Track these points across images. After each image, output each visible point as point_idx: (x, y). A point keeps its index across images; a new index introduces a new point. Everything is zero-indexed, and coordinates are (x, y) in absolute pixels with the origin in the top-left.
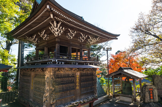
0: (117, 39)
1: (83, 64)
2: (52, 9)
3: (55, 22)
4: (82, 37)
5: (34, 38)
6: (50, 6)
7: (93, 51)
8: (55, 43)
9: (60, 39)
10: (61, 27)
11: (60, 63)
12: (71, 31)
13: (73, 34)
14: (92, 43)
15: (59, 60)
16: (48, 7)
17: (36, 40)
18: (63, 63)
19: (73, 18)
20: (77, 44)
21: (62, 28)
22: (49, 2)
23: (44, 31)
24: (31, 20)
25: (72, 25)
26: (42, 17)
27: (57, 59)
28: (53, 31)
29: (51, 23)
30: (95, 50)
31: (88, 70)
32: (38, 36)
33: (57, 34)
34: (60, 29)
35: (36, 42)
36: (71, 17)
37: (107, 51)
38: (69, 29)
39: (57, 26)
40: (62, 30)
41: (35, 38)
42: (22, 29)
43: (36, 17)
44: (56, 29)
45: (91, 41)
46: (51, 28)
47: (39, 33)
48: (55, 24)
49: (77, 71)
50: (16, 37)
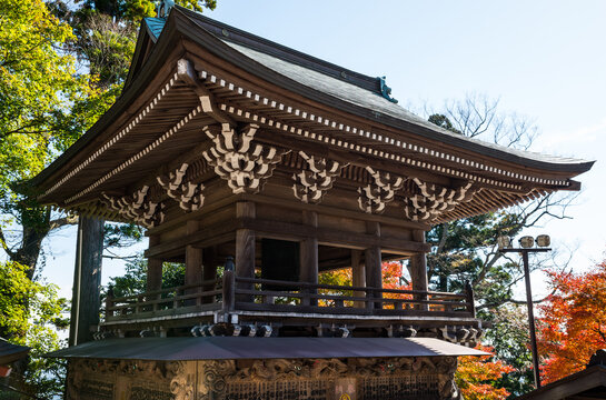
0: (576, 186)
1: (384, 334)
2: (204, 75)
3: (226, 126)
4: (374, 186)
5: (141, 200)
6: (191, 65)
7: (468, 245)
8: (234, 224)
9: (257, 204)
10: (258, 149)
11: (253, 332)
12: (311, 162)
13: (323, 175)
14: (432, 216)
15: (248, 313)
16: (183, 67)
17: (148, 209)
18: (269, 329)
19: (308, 102)
20: (347, 224)
21: (265, 153)
22: (190, 47)
23: (184, 167)
24: (115, 124)
25: (313, 136)
26: (162, 110)
27: (237, 308)
28: (221, 169)
29: (208, 133)
30: (479, 243)
31: (404, 367)
32: (156, 193)
33: (240, 181)
34: (252, 158)
35: (148, 221)
36: (302, 100)
37: (525, 253)
38: (301, 153)
39: (237, 146)
40: (265, 161)
41: (146, 200)
42: (81, 167)
43: (136, 114)
44: (234, 159)
45: (429, 204)
46: (210, 154)
47: (159, 179)
48: (229, 137)
49: (344, 374)
50: (60, 200)
